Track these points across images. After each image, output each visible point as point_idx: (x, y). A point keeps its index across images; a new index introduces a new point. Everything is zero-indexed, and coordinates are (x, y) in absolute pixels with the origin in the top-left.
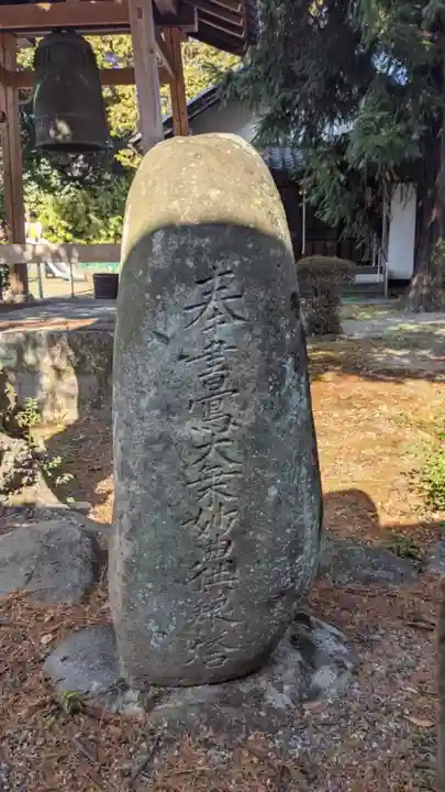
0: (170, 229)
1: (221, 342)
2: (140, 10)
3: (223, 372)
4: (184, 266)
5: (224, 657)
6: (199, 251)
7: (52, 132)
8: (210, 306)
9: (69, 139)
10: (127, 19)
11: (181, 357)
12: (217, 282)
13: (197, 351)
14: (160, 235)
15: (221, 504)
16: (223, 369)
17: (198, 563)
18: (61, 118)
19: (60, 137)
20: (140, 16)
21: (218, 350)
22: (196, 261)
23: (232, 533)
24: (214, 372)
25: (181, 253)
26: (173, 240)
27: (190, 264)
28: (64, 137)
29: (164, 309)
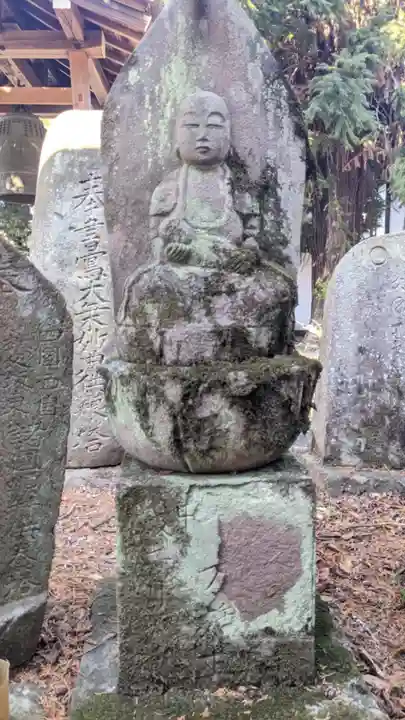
0: (65, 152)
1: (95, 220)
2: (80, 96)
3: (97, 240)
4: (72, 172)
5: (100, 444)
6: (82, 164)
7: (8, 186)
8: (88, 198)
9: (21, 192)
10: (71, 101)
11: (71, 228)
12: (92, 183)
13: (80, 225)
14: (60, 154)
15: (97, 330)
16: (97, 237)
17: (82, 371)
18: (16, 175)
19: (14, 189)
20: (80, 100)
21: (94, 225)
22: (80, 170)
23: (104, 351)
24: (92, 239)
25: (71, 164)
26: (66, 157)
27: (76, 171)
28: (18, 188)
29: (61, 198)
